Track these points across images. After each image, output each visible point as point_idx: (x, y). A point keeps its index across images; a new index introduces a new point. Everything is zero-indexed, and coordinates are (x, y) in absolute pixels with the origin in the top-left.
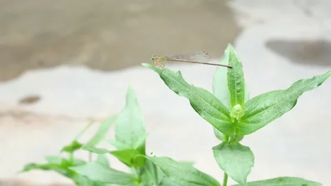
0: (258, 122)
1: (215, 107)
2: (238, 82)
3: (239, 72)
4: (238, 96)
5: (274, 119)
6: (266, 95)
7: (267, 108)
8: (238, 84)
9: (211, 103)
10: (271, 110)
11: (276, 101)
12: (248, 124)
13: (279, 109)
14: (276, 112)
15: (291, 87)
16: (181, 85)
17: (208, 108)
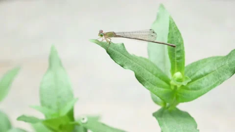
0: (199, 88)
1: (156, 75)
2: (178, 49)
3: (179, 41)
4: (178, 64)
5: (214, 86)
6: (205, 61)
7: (206, 74)
8: (178, 52)
9: (152, 72)
10: (211, 76)
11: (216, 68)
12: (188, 91)
13: (219, 76)
14: (216, 79)
15: (230, 54)
16: (125, 57)
17: (151, 78)
